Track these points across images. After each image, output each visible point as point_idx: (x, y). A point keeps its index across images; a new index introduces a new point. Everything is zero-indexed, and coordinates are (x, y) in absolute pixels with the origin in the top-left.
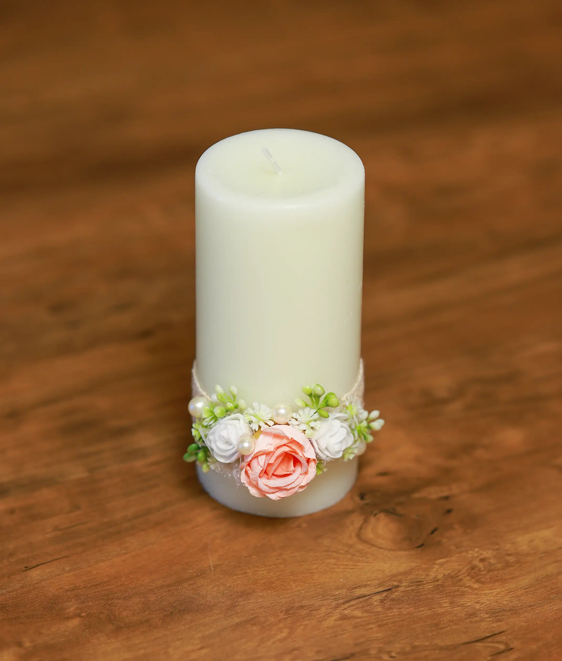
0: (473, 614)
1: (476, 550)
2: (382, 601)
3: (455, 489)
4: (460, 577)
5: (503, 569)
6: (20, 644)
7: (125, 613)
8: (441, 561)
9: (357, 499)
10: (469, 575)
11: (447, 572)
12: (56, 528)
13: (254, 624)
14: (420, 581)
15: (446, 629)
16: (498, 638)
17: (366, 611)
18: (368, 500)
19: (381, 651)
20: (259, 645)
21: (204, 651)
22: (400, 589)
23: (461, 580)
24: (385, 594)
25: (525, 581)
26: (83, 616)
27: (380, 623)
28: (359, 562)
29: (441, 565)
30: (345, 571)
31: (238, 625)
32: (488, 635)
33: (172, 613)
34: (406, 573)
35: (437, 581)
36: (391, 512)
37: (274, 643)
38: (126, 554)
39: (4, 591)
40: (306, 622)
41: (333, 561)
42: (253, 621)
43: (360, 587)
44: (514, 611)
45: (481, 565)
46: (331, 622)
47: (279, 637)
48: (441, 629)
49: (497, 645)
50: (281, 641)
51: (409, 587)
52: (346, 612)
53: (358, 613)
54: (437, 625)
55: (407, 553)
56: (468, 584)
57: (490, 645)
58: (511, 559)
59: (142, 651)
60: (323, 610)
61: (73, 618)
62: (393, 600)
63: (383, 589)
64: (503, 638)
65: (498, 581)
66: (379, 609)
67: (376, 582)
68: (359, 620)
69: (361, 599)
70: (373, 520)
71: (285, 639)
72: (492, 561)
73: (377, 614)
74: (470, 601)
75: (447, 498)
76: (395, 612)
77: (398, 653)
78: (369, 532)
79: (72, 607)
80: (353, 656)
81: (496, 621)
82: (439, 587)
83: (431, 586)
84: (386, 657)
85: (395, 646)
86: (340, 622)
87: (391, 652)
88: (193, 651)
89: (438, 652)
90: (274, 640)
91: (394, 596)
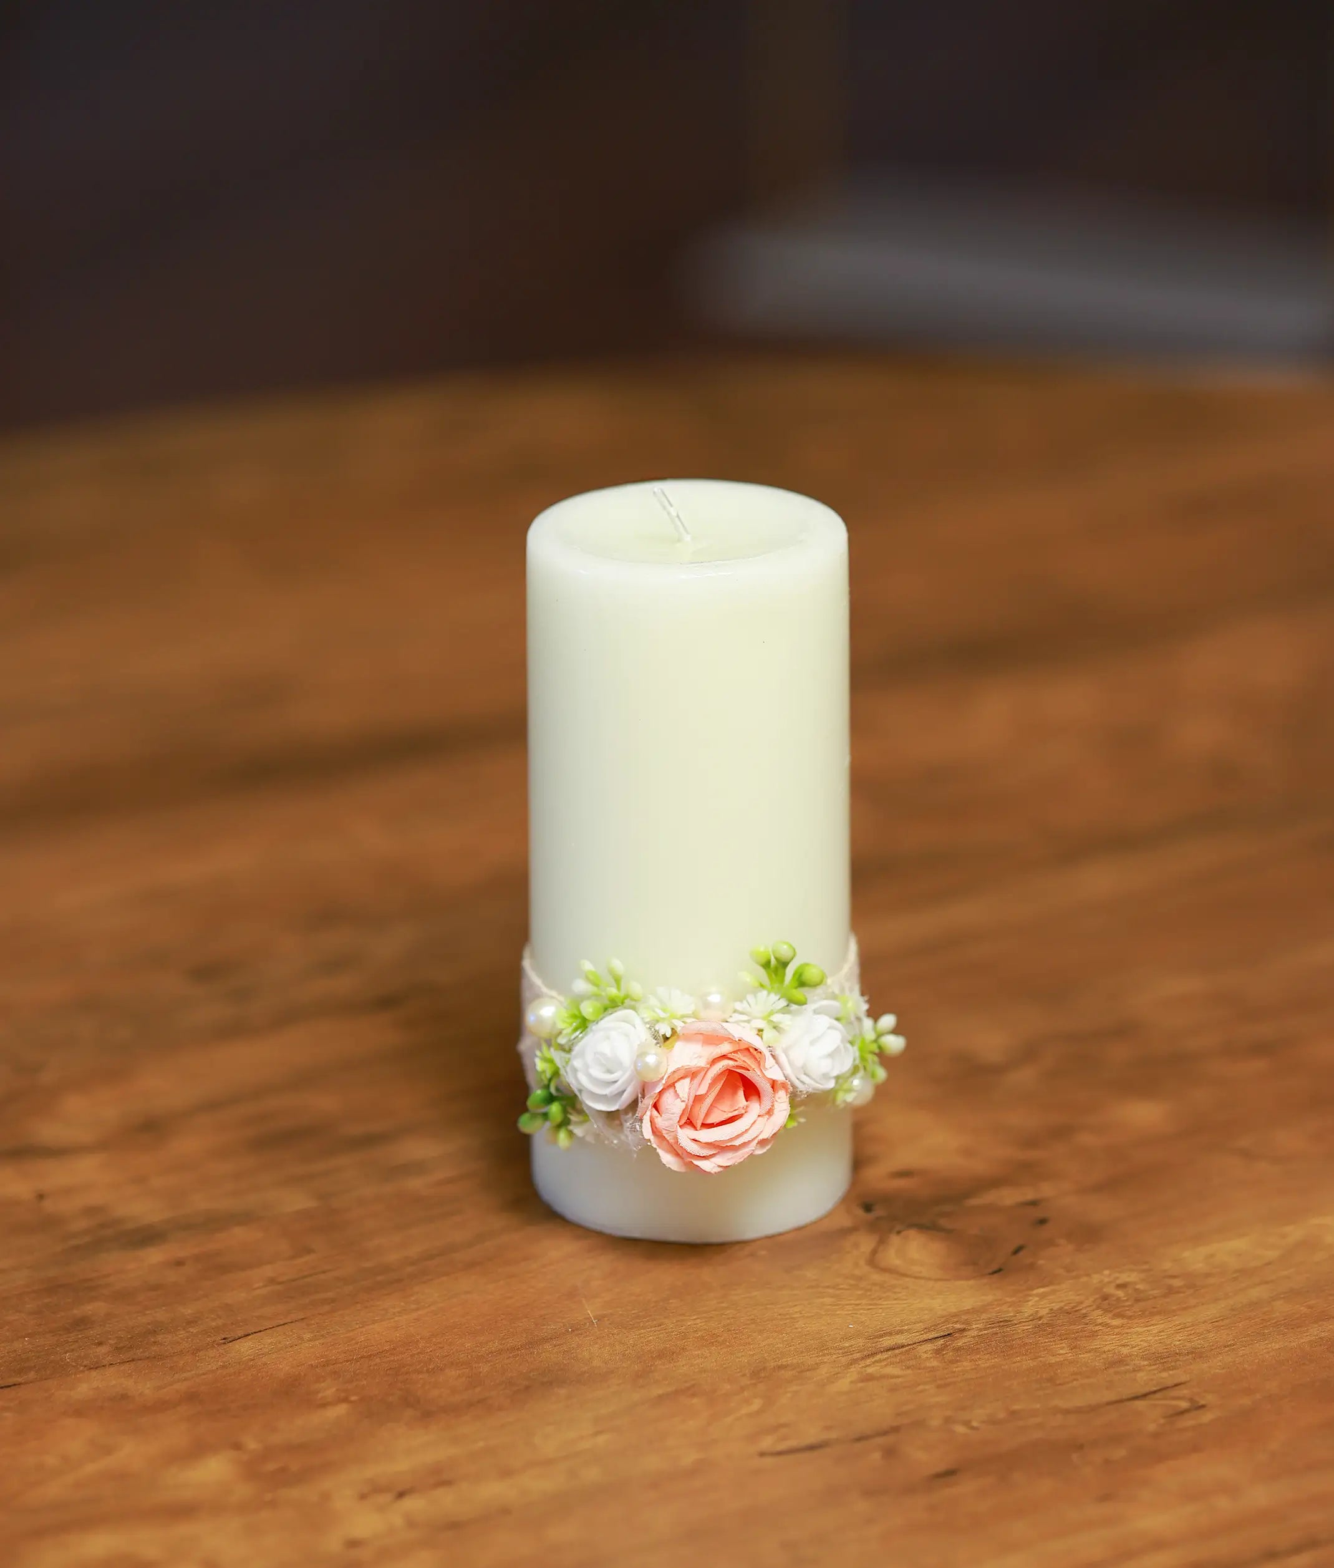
0: (1121, 1361)
1: (1107, 1272)
2: (938, 1352)
3: (1046, 1190)
4: (1084, 1311)
5: (1165, 1296)
6: (237, 1446)
7: (435, 1393)
8: (1041, 1290)
9: (860, 1213)
10: (1098, 1308)
11: (1056, 1306)
12: (272, 1281)
13: (693, 1395)
14: (1006, 1321)
15: (1070, 1385)
16: (1174, 1393)
17: (909, 1367)
18: (879, 1212)
19: (948, 1420)
20: (709, 1424)
21: (603, 1438)
22: (968, 1333)
23: (1085, 1316)
24: (942, 1341)
25: (1212, 1311)
26: (353, 1401)
27: (939, 1382)
28: (880, 1299)
29: (1042, 1296)
30: (856, 1314)
31: (660, 1397)
32: (1155, 1389)
33: (527, 1388)
34: (974, 1311)
35: (1040, 1318)
36: (929, 1228)
37: (737, 1420)
38: (417, 1309)
39: (189, 1374)
41: (828, 1300)
42: (691, 1390)
43: (890, 1334)
44: (1197, 1354)
45: (1120, 1293)
46: (843, 1384)
47: (746, 1411)
48: (1060, 1384)
49: (1173, 1402)
50: (751, 1416)
51: (985, 1329)
52: (870, 1370)
53: (890, 1370)
54: (1051, 1380)
55: (971, 1282)
56: (1100, 1321)
57: (1159, 1402)
58: (1177, 1283)
59: (481, 1444)
61: (333, 1404)
62: (958, 1349)
63: (936, 1335)
64: (1184, 1392)
65: (1159, 1313)
66: (935, 1363)
67: (920, 1326)
68: (898, 1380)
69: (897, 1351)
70: (895, 1240)
71: (758, 1413)
72: (1140, 1287)
73: (933, 1369)
74: (1109, 1343)
75: (1034, 1203)
76: (966, 1365)
77: (983, 1422)
78: (891, 1256)
79: (328, 1390)
80: (896, 1429)
81: (1164, 1370)
82: (1045, 1327)
83: (1029, 1327)
84: (960, 1429)
85: (975, 1412)
86: (862, 1384)
87: (971, 1421)
88: (582, 1438)
89: (1060, 1417)
90: (737, 1415)
91: (959, 1343)
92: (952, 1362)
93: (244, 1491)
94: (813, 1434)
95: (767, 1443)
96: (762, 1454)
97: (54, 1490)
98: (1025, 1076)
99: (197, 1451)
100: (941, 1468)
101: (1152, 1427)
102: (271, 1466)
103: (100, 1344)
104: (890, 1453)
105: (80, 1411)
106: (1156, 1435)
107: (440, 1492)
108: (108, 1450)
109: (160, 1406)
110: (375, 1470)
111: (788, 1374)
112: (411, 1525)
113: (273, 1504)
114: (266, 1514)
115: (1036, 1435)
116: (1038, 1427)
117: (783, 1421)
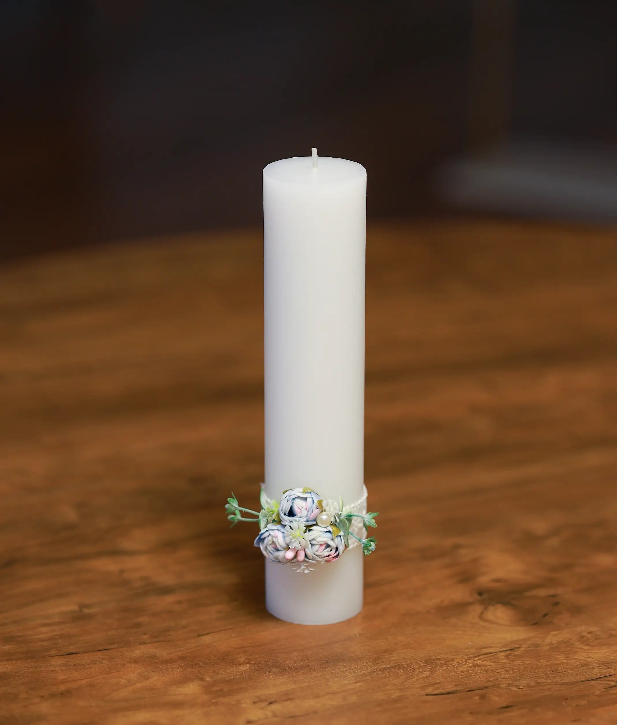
0: (586, 665)
1: (584, 626)
2: (507, 656)
3: (559, 591)
4: (572, 642)
5: (609, 638)
6: (202, 679)
7: (287, 662)
8: (554, 633)
9: (477, 597)
10: (579, 641)
11: (560, 640)
12: (218, 612)
13: (399, 669)
14: (538, 645)
15: (564, 673)
16: (610, 678)
17: (494, 662)
18: (485, 596)
19: (510, 685)
20: (405, 681)
21: (358, 684)
22: (520, 649)
23: (572, 644)
24: (509, 652)
26: (252, 663)
27: (507, 669)
28: (483, 633)
29: (555, 635)
30: (472, 638)
31: (385, 669)
32: (601, 676)
33: (327, 662)
34: (525, 640)
35: (553, 644)
36: (507, 604)
37: (417, 680)
39: (183, 648)
40: (443, 668)
41: (461, 632)
42: (399, 667)
43: (486, 648)
45: (589, 636)
46: (465, 667)
47: (421, 676)
48: (559, 672)
49: (609, 682)
50: (423, 678)
51: (529, 648)
52: (476, 662)
53: (486, 663)
54: (556, 670)
55: (524, 628)
56: (579, 647)
57: (602, 682)
59: (306, 684)
60: (456, 661)
61: (243, 664)
62: (516, 655)
63: (506, 649)
64: (614, 678)
65: (605, 645)
66: (505, 661)
67: (499, 645)
68: (489, 667)
69: (489, 655)
70: (491, 609)
71: (427, 677)
72: (598, 633)
73: (504, 663)
74: (582, 657)
75: (554, 596)
76: (519, 662)
77: (525, 686)
78: (490, 615)
79: (242, 658)
80: (486, 687)
81: (606, 669)
82: (555, 648)
83: (546, 648)
84: (515, 689)
85: (521, 682)
86: (473, 668)
87: (519, 686)
88: (349, 684)
89: (558, 686)
90: (417, 678)
91: (516, 653)
92: (513, 661)
93: (205, 698)
94: (450, 688)
95: (429, 690)
96: (427, 695)
97: (123, 693)
98: (554, 542)
99: (185, 680)
100: (504, 705)
101: (598, 692)
102: (215, 689)
103: (145, 634)
104: (483, 697)
105: (136, 661)
106: (599, 696)
107: (288, 703)
108: (147, 678)
109: (170, 661)
110: (259, 693)
111: (441, 662)
112: (275, 716)
113: (216, 704)
114: (213, 708)
115: (547, 693)
116: (549, 690)
117: (437, 681)
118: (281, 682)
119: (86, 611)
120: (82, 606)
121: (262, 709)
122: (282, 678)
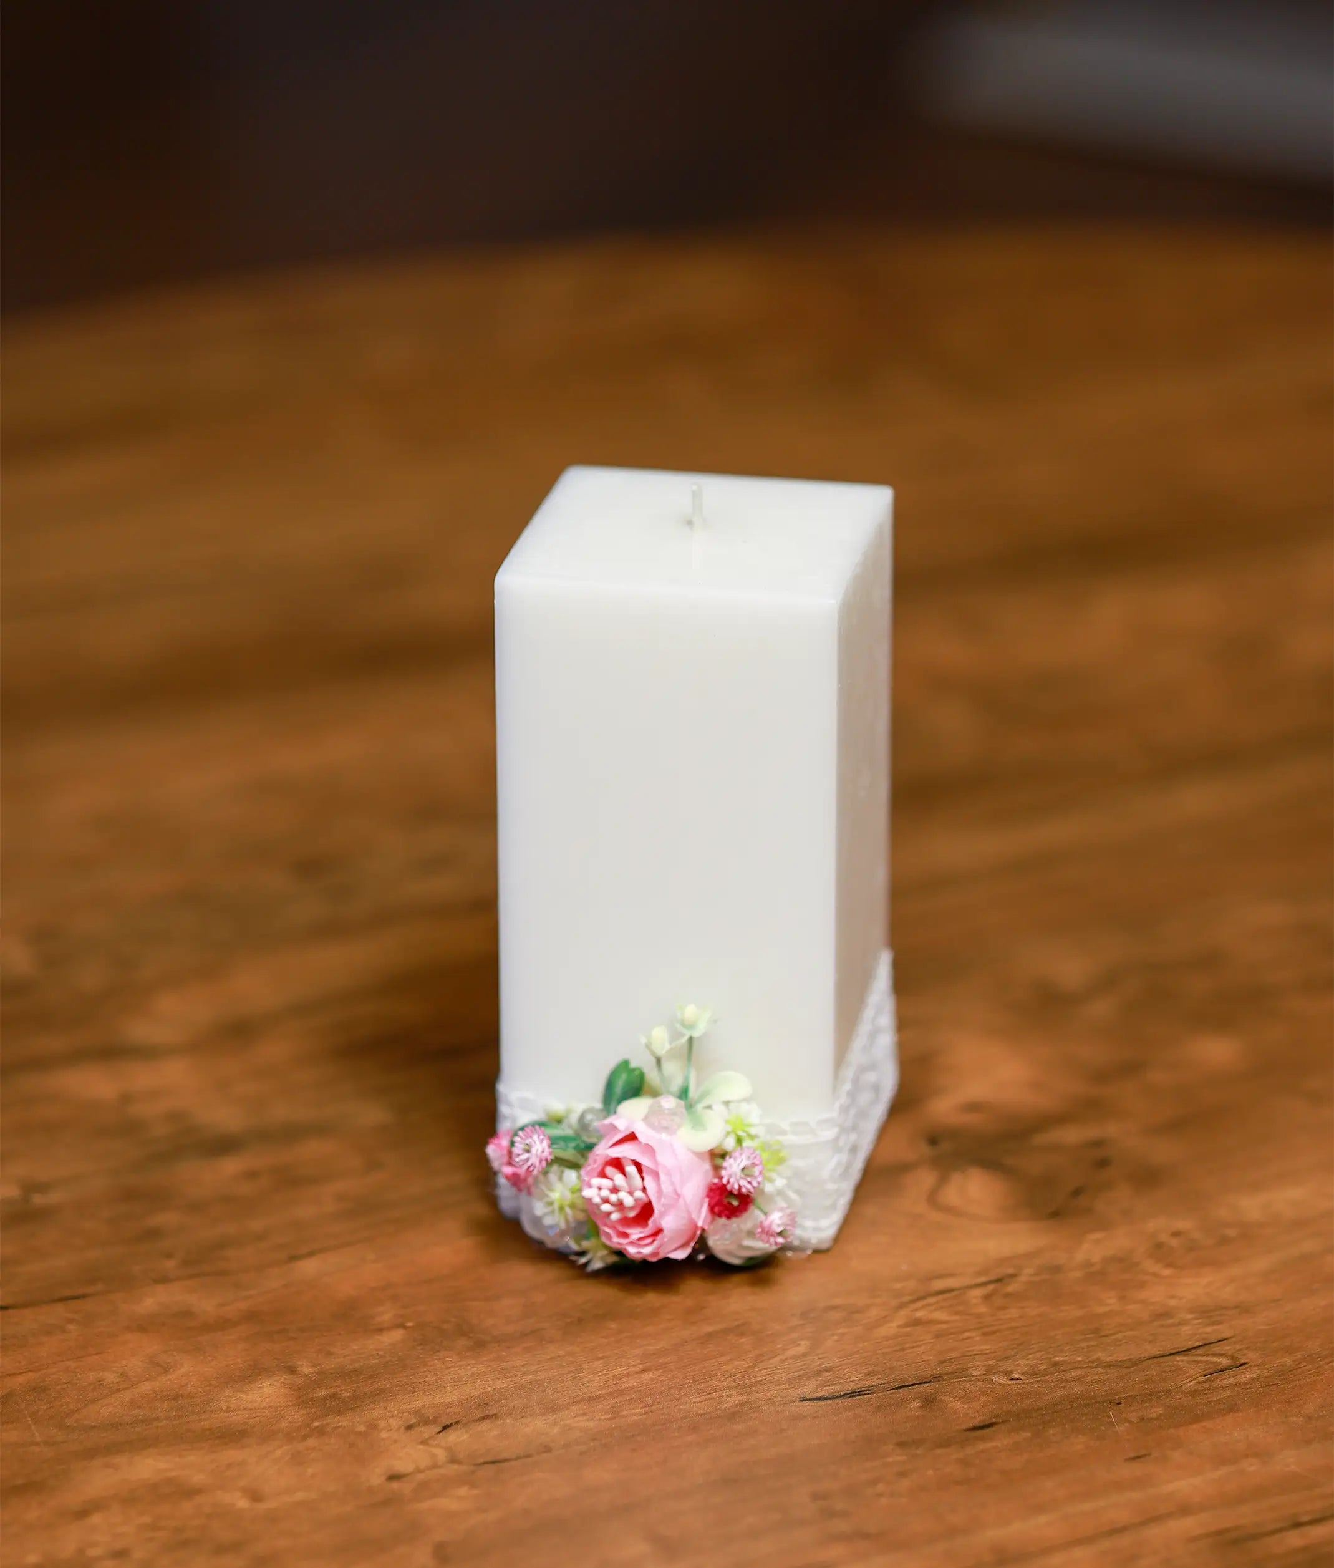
0: (1166, 1314)
1: (1163, 1219)
2: (987, 1298)
3: (1111, 1130)
4: (1136, 1260)
5: (1218, 1246)
6: (292, 1370)
7: (490, 1322)
8: (1096, 1236)
9: (925, 1150)
10: (1150, 1256)
11: (1108, 1253)
12: (342, 1198)
13: (742, 1334)
14: (1058, 1268)
15: (1114, 1337)
16: (1216, 1349)
17: (957, 1313)
18: (944, 1146)
19: (990, 1370)
20: (755, 1365)
21: (647, 1376)
22: (1019, 1279)
23: (1136, 1264)
24: (991, 1287)
25: (1261, 1264)
26: (409, 1327)
27: (986, 1329)
28: (936, 1240)
29: (1098, 1242)
31: (710, 1336)
32: (1197, 1344)
33: (581, 1319)
34: (1030, 1255)
35: (1092, 1265)
36: (992, 1165)
37: (782, 1361)
39: (252, 1292)
40: (840, 1331)
41: (885, 1239)
42: (739, 1330)
43: (941, 1276)
44: (1244, 1309)
45: (1174, 1242)
46: (890, 1328)
47: (791, 1352)
48: (1104, 1336)
49: (1215, 1359)
50: (795, 1358)
51: (1037, 1275)
52: (919, 1314)
53: (939, 1315)
54: (1096, 1331)
55: (1027, 1225)
56: (1150, 1270)
57: (1199, 1358)
58: (1232, 1233)
59: (529, 1377)
61: (389, 1329)
62: (1007, 1295)
63: (987, 1280)
64: (1226, 1348)
65: (1208, 1264)
66: (983, 1309)
67: (972, 1269)
68: (945, 1326)
69: (947, 1295)
70: (956, 1179)
71: (804, 1355)
72: (1195, 1235)
73: (979, 1316)
74: (1156, 1295)
75: (1098, 1144)
76: (1014, 1312)
77: (1025, 1373)
78: (952, 1194)
79: (386, 1314)
80: (938, 1377)
81: (1208, 1325)
82: (1096, 1275)
83: (1077, 1274)
84: (1002, 1380)
85: (1018, 1362)
86: (908, 1329)
87: (1011, 1372)
88: (628, 1375)
89: (1101, 1370)
90: (782, 1357)
91: (1010, 1289)
92: (1000, 1308)
93: (296, 1416)
94: (855, 1380)
95: (809, 1388)
96: (803, 1400)
97: (108, 1409)
98: (1101, 1009)
99: (254, 1372)
100: (976, 1422)
101: (1190, 1385)
102: (321, 1393)
103: (169, 1256)
104: (929, 1402)
105: (143, 1326)
106: (1194, 1393)
107: (485, 1425)
108: (166, 1370)
109: (222, 1324)
110: (422, 1401)
111: (836, 1315)
112: (453, 1460)
113: (321, 1432)
114: (312, 1442)
115: (1077, 1388)
116: (1079, 1379)
117: (827, 1364)
118: (473, 1374)
119: (38, 1199)
120: (31, 1187)
121: (424, 1442)
122: (473, 1362)
